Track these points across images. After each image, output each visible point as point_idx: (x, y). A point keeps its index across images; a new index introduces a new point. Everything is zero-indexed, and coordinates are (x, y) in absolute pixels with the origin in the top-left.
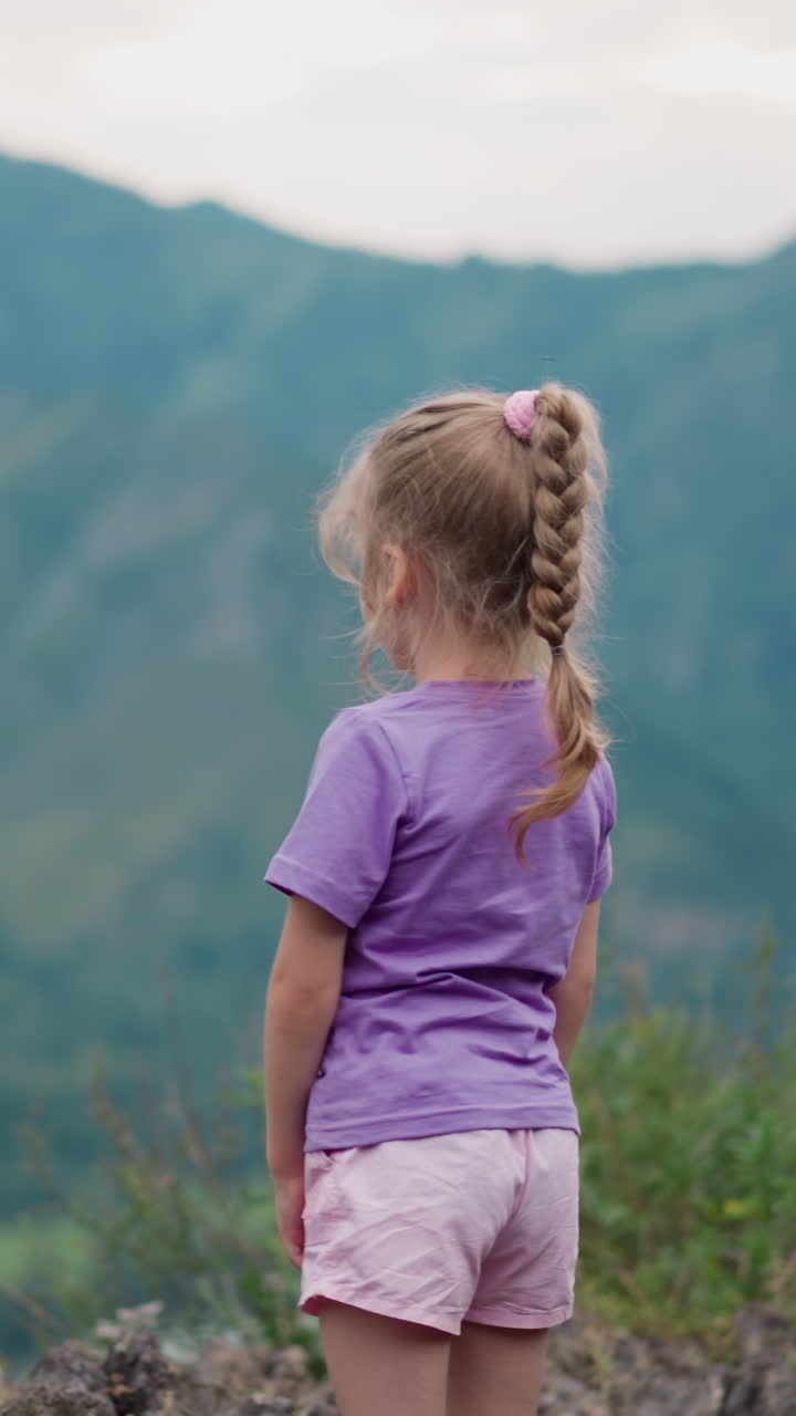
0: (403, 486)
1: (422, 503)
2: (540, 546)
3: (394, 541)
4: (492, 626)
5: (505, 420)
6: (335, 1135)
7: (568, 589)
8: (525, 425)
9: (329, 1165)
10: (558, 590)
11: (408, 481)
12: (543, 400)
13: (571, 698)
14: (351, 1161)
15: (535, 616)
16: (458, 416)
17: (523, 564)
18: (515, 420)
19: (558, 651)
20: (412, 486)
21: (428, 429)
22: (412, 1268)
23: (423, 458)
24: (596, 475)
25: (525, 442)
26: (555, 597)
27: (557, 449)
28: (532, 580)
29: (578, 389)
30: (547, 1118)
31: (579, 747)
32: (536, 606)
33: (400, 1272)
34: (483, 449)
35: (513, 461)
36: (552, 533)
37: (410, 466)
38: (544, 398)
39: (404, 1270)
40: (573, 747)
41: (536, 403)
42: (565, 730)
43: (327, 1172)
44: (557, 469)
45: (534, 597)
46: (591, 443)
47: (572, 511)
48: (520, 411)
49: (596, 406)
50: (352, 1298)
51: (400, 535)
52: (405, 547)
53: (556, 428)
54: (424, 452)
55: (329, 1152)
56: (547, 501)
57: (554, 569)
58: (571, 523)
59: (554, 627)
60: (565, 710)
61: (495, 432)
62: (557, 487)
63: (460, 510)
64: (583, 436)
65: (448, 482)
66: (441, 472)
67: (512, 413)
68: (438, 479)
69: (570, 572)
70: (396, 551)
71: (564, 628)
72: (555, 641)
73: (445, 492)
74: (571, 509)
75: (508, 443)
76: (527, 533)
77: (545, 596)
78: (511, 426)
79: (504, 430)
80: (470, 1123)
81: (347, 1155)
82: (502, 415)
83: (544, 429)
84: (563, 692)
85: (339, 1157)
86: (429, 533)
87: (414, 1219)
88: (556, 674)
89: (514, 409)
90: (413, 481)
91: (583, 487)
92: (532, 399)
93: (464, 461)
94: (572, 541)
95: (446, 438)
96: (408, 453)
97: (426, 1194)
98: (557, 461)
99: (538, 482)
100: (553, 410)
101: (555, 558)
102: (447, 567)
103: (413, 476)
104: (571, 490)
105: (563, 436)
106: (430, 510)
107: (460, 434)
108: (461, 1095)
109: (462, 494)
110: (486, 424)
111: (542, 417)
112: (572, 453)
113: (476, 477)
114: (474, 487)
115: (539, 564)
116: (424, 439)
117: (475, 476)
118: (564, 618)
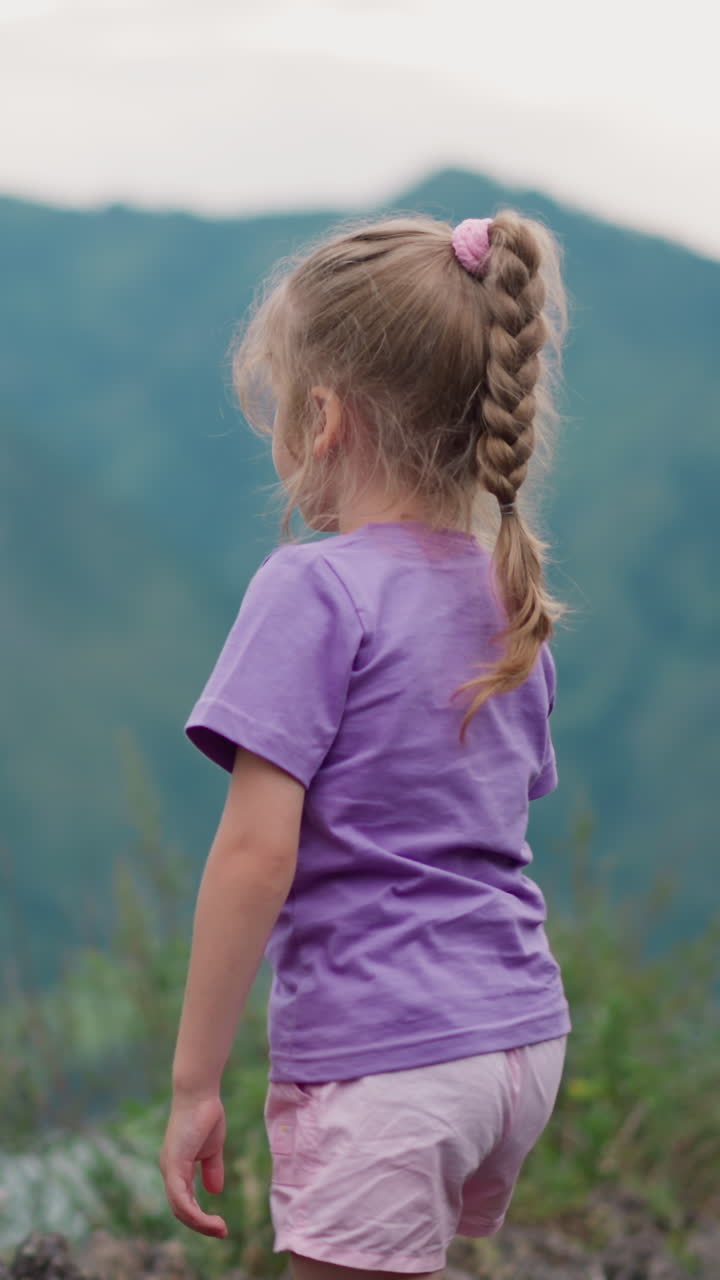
0: (340, 322)
1: (364, 341)
2: (493, 391)
3: (328, 385)
4: (440, 481)
5: (453, 250)
6: (312, 1067)
7: (522, 440)
8: (477, 258)
9: (305, 1100)
10: (511, 440)
11: (344, 316)
12: (500, 230)
13: (524, 562)
14: (331, 1099)
15: (485, 469)
16: (400, 245)
17: (476, 413)
18: (465, 250)
19: (510, 509)
20: (352, 321)
21: (369, 258)
22: (401, 1216)
23: (365, 290)
24: (556, 317)
25: (478, 276)
26: (508, 448)
27: (514, 284)
28: (483, 429)
29: (536, 217)
30: (539, 1031)
31: (535, 618)
32: (487, 459)
33: (386, 1221)
34: (432, 282)
35: (464, 297)
36: (507, 378)
37: (346, 300)
38: (496, 226)
39: (391, 1220)
40: (528, 618)
41: (490, 232)
42: (516, 601)
43: (302, 1107)
44: (512, 305)
45: (484, 448)
46: (550, 280)
47: (531, 353)
48: (471, 241)
49: (558, 240)
50: (327, 1254)
51: (335, 377)
52: (341, 392)
53: (513, 260)
54: (365, 283)
55: (302, 1085)
56: (501, 341)
57: (508, 418)
58: (527, 369)
59: (507, 483)
60: (517, 575)
61: (444, 263)
62: (513, 326)
63: (408, 349)
64: (543, 273)
65: (393, 318)
66: (387, 305)
67: (462, 243)
68: (384, 313)
69: (524, 423)
70: (329, 396)
71: (517, 484)
72: (506, 498)
73: (391, 328)
74: (527, 351)
75: (458, 277)
76: (480, 377)
77: (498, 447)
78: (461, 257)
79: (451, 264)
80: (464, 1049)
81: (325, 1092)
82: (451, 245)
83: (501, 261)
84: (514, 558)
85: (316, 1091)
86: (373, 373)
87: (403, 1162)
88: (506, 535)
89: (465, 239)
90: (351, 316)
91: (541, 330)
92: (486, 228)
93: (413, 294)
94: (527, 387)
95: (391, 268)
96: (344, 285)
97: (416, 1134)
98: (515, 298)
99: (491, 320)
100: (511, 240)
101: (510, 404)
102: (391, 415)
103: (351, 311)
104: (529, 331)
105: (521, 270)
106: (373, 349)
107: (406, 265)
108: (454, 1017)
109: (411, 331)
110: (434, 254)
111: (501, 248)
112: (531, 288)
113: (425, 314)
114: (423, 324)
115: (491, 411)
116: (364, 268)
117: (423, 313)
118: (515, 474)
